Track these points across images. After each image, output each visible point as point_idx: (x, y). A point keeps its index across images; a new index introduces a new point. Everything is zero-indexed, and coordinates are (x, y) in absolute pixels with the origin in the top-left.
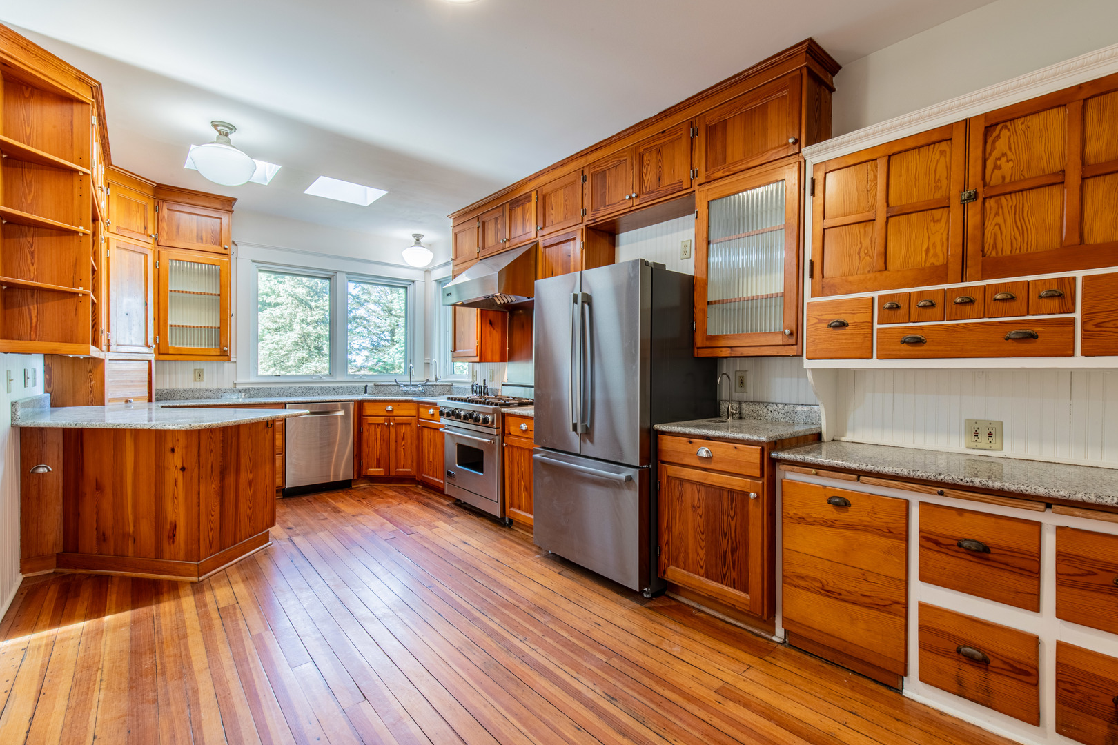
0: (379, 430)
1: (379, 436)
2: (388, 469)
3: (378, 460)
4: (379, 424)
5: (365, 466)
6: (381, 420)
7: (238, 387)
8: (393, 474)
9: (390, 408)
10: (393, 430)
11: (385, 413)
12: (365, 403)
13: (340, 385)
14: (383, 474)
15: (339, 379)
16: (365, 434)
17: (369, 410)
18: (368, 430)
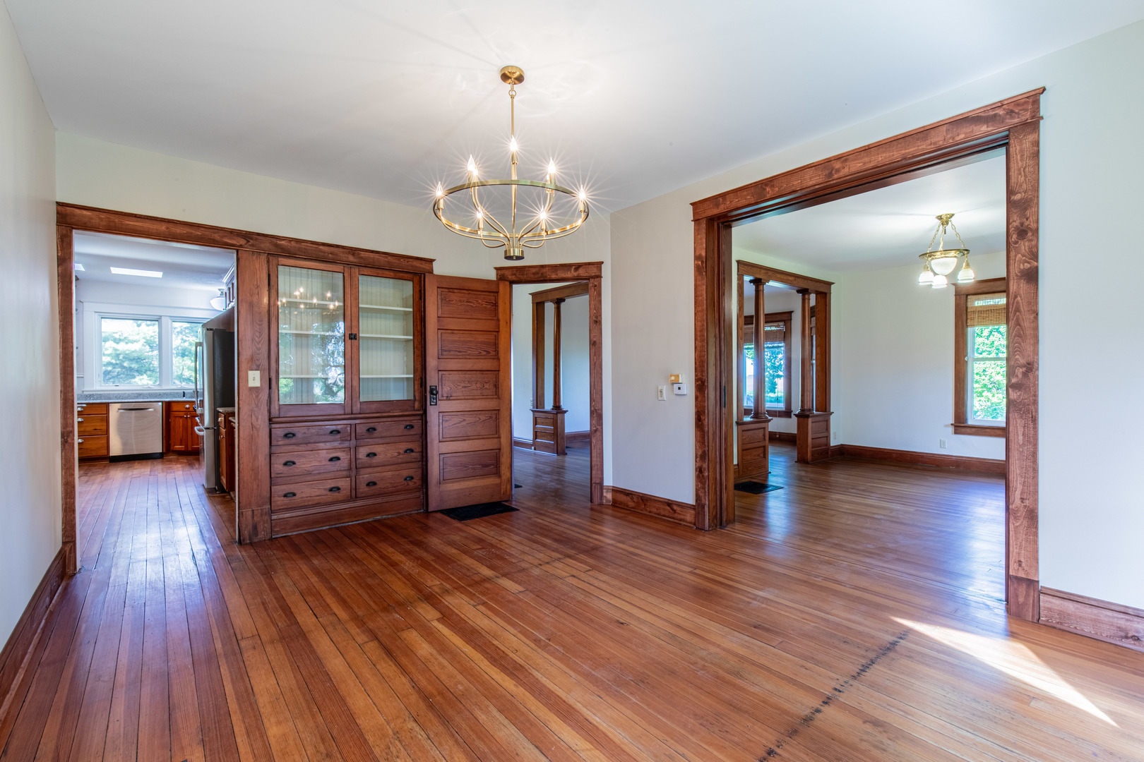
0: (181, 421)
1: (181, 425)
2: (187, 446)
3: (181, 441)
4: (181, 417)
5: (172, 444)
6: (181, 414)
7: (85, 393)
8: (190, 449)
9: (187, 406)
10: (189, 421)
11: (184, 410)
12: (172, 404)
13: (165, 391)
14: (183, 449)
15: (164, 388)
16: (172, 424)
17: (175, 408)
18: (174, 421)
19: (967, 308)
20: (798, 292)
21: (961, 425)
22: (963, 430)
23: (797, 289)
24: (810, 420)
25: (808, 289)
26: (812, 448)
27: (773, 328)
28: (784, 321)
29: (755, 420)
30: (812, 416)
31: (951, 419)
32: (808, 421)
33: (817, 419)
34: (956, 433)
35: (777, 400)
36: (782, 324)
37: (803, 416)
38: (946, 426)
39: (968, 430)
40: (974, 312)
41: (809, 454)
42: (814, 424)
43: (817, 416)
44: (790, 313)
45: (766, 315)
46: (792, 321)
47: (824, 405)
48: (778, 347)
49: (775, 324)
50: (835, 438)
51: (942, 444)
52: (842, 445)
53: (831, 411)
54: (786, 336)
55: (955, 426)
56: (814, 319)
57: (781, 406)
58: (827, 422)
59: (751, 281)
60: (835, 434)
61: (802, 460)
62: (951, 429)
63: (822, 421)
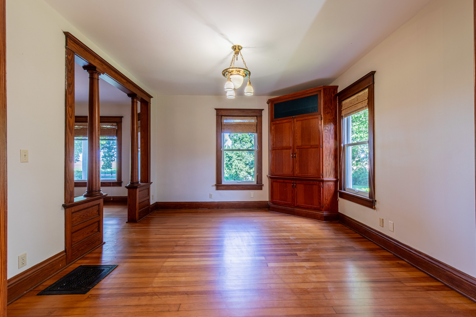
19: (221, 123)
20: (129, 95)
21: (219, 185)
22: (220, 187)
23: (129, 92)
24: (138, 190)
25: (136, 94)
26: (139, 210)
27: (109, 126)
28: (116, 122)
29: (89, 198)
30: (139, 187)
31: (215, 183)
32: (136, 190)
33: (142, 188)
34: (217, 189)
35: (112, 173)
36: (115, 124)
37: (132, 187)
38: (213, 186)
39: (222, 187)
40: (225, 125)
41: (137, 215)
42: (140, 192)
43: (143, 186)
44: (121, 117)
45: (101, 117)
46: (123, 124)
47: (146, 178)
48: (112, 140)
49: (110, 124)
50: (153, 199)
51: (211, 196)
52: (156, 202)
53: (151, 182)
54: (118, 133)
55: (217, 186)
56: (139, 122)
57: (114, 178)
58: (148, 189)
59: (85, 67)
60: (153, 196)
61: (132, 220)
62: (215, 188)
63: (146, 189)
